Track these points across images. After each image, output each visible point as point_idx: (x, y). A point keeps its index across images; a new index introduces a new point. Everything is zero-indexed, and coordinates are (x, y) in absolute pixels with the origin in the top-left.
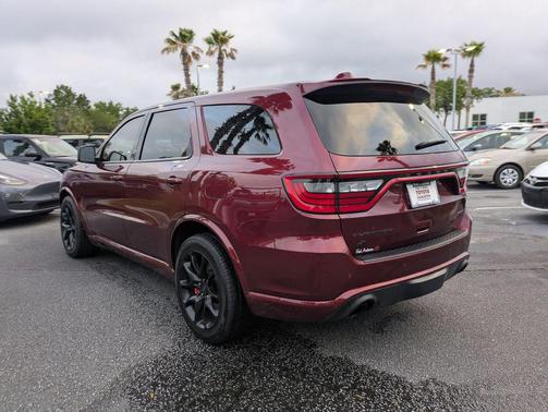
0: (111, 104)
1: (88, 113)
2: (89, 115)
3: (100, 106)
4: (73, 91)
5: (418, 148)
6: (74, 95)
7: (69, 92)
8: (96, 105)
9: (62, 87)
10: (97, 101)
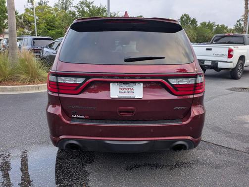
0: (209, 22)
1: (195, 28)
2: (196, 29)
3: (204, 24)
4: (190, 16)
5: (127, 60)
6: (190, 19)
7: (188, 18)
8: (201, 24)
9: (185, 15)
10: (202, 22)
